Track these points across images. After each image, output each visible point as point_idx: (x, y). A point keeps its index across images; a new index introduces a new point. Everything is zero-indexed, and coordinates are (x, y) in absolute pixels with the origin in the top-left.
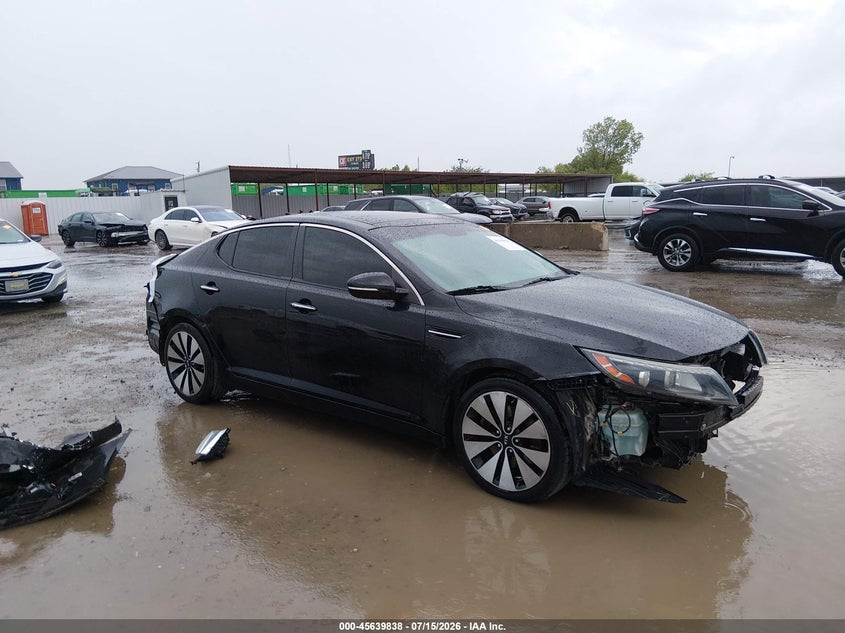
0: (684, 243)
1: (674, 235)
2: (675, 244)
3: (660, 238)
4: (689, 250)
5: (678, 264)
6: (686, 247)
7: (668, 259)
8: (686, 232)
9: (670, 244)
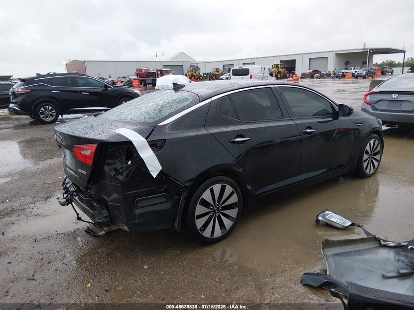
0: (50, 108)
1: (44, 104)
2: (45, 108)
3: (36, 107)
4: (54, 111)
5: (49, 120)
6: (51, 110)
7: (43, 117)
8: (50, 102)
9: (42, 109)
